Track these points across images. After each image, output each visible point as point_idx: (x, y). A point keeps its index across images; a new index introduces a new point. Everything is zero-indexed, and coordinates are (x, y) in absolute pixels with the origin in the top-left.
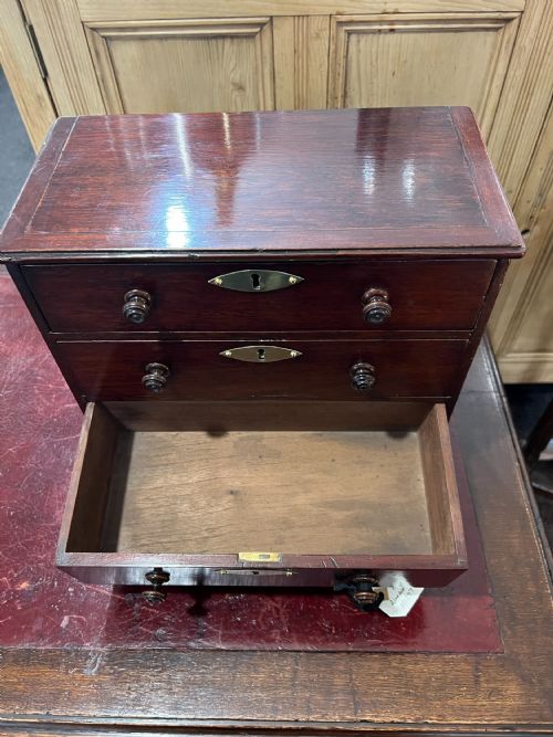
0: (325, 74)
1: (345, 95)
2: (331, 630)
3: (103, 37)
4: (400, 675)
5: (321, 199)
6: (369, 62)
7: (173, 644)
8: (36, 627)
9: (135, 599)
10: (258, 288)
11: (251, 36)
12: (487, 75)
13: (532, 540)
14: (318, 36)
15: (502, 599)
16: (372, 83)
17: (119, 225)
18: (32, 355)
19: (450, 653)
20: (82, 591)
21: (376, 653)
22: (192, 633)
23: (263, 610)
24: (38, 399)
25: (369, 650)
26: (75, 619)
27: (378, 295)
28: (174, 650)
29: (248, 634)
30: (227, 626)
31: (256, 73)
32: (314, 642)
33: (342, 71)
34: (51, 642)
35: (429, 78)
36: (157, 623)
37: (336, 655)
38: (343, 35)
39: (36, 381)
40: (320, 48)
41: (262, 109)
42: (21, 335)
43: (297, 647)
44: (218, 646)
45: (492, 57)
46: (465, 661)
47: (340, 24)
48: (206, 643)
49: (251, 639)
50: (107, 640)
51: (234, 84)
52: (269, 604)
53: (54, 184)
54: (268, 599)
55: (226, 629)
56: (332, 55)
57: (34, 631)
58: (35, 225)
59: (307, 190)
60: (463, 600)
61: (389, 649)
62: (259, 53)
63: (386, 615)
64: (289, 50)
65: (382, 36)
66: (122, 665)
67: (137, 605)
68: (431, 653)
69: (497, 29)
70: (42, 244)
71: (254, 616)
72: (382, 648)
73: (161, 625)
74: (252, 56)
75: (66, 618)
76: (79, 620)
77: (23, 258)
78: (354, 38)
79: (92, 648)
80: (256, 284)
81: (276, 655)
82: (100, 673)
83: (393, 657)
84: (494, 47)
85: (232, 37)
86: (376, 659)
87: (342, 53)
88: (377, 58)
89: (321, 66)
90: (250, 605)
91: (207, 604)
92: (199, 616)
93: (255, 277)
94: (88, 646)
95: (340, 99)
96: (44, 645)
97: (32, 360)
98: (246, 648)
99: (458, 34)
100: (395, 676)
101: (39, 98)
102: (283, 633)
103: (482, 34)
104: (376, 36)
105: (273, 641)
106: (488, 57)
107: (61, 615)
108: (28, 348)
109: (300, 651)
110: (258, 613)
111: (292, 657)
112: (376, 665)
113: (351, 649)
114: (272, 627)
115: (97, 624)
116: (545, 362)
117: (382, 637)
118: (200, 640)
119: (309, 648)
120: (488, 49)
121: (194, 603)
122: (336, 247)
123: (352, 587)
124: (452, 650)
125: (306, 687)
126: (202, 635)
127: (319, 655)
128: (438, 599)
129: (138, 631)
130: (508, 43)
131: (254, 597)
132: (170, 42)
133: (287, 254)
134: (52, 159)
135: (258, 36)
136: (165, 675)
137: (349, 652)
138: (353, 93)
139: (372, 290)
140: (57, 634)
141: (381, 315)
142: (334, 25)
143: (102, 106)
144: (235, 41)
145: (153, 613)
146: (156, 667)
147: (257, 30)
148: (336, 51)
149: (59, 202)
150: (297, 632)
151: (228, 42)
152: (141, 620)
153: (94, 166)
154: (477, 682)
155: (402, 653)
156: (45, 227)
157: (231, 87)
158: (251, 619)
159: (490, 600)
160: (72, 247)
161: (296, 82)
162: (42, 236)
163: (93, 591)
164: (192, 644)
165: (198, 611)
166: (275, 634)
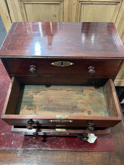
0: (75, 13)
1: (80, 19)
2: (76, 146)
3: (23, 3)
4: (92, 157)
5: (78, 44)
6: (86, 11)
7: (38, 149)
8: (6, 144)
9: (29, 138)
10: (63, 66)
11: (58, 4)
12: (113, 15)
14: (74, 4)
15: (116, 139)
16: (86, 16)
17: (29, 49)
18: (5, 78)
19: (104, 152)
20: (17, 135)
21: (86, 151)
22: (43, 146)
23: (60, 141)
24: (6, 89)
25: (85, 151)
26: (15, 142)
27: (92, 68)
28: (38, 150)
29: (56, 147)
30: (51, 144)
31: (59, 13)
32: (72, 149)
33: (79, 13)
34: (9, 148)
35: (100, 15)
36: (35, 144)
37: (77, 152)
38: (80, 4)
39: (6, 85)
40: (75, 7)
41: (60, 21)
42: (2, 74)
43: (68, 150)
44: (49, 149)
45: (115, 11)
46: (107, 154)
47: (80, 2)
48: (46, 148)
49: (57, 148)
50: (23, 147)
51: (54, 15)
52: (61, 139)
53: (12, 38)
54: (61, 138)
55: (51, 145)
56: (77, 9)
57: (5, 145)
58: (8, 49)
59: (75, 42)
60: (107, 139)
61: (90, 151)
62: (60, 8)
63: (89, 143)
64: (67, 7)
65: (89, 5)
66: (26, 153)
67: (30, 139)
68: (99, 152)
69: (116, 4)
70: (10, 54)
71: (58, 142)
72: (88, 150)
73: (36, 144)
74: (58, 9)
75: (13, 142)
76: (16, 142)
77: (5, 57)
78: (83, 5)
79: (19, 149)
80: (62, 65)
81: (63, 152)
82: (21, 156)
83: (90, 152)
84: (115, 8)
85: (54, 4)
86: (87, 153)
87: (80, 8)
88: (88, 10)
89: (75, 11)
90: (57, 139)
91: (46, 139)
92: (45, 142)
93: (62, 63)
94: (18, 149)
95: (79, 19)
96: (8, 148)
97: (5, 79)
98: (56, 150)
99: (107, 5)
100: (91, 157)
101: (7, 17)
102: (64, 146)
103: (113, 5)
104: (88, 5)
105: (62, 148)
106: (114, 11)
107: (12, 141)
108: (4, 77)
109: (69, 151)
110: (59, 141)
111: (67, 152)
112: (86, 155)
113: (80, 150)
114: (62, 145)
115: (20, 143)
116: (122, 82)
117: (88, 148)
118: (45, 148)
119: (71, 150)
120: (114, 9)
121: (43, 139)
122: (83, 56)
123: (82, 137)
124: (104, 151)
125: (70, 159)
126: (45, 147)
127: (73, 152)
128: (101, 139)
129: (30, 145)
130: (119, 8)
131: (58, 138)
132: (39, 5)
133: (70, 58)
134: (12, 32)
135: (60, 4)
136: (36, 156)
137: (80, 151)
138: (82, 18)
139: (90, 67)
140: (11, 146)
141: (93, 73)
142: (78, 2)
143: (22, 19)
144: (55, 5)
145: (34, 141)
146: (35, 154)
147: (60, 2)
148: (78, 8)
149: (14, 43)
150: (68, 146)
151: (53, 5)
152: (31, 143)
153: (22, 35)
154: (110, 159)
155: (92, 152)
156: (10, 49)
157: (53, 16)
158: (57, 143)
159: (113, 139)
160: (17, 54)
161: (68, 15)
162: (10, 52)
163: (19, 135)
164: (43, 149)
165: (44, 141)
166: (63, 147)
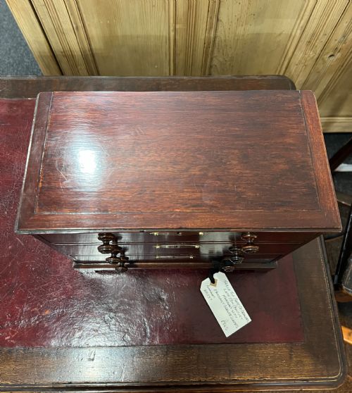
13: (323, 278)
19: (278, 343)
30: (161, 332)
46: (285, 347)
68: (268, 343)
154: (291, 358)
162: (46, 215)
